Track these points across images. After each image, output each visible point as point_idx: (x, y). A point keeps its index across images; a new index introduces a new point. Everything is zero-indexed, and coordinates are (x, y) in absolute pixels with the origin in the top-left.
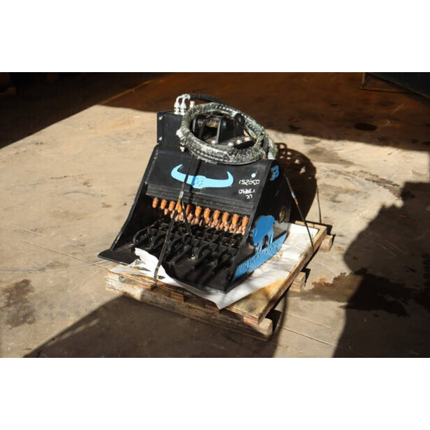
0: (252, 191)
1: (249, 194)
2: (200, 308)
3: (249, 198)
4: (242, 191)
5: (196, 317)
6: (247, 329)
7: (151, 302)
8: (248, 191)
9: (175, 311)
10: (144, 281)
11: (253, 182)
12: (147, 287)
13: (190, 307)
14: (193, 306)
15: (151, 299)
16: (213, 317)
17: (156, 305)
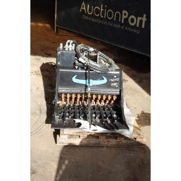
0: (117, 83)
1: (116, 85)
2: (114, 140)
3: (117, 87)
4: (112, 84)
5: (111, 145)
6: (137, 144)
7: (86, 144)
8: (115, 84)
9: (100, 145)
10: (83, 134)
11: (116, 79)
12: (85, 137)
13: (108, 141)
14: (111, 140)
15: (86, 143)
16: (121, 143)
17: (88, 145)
